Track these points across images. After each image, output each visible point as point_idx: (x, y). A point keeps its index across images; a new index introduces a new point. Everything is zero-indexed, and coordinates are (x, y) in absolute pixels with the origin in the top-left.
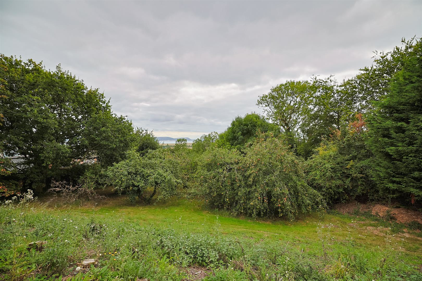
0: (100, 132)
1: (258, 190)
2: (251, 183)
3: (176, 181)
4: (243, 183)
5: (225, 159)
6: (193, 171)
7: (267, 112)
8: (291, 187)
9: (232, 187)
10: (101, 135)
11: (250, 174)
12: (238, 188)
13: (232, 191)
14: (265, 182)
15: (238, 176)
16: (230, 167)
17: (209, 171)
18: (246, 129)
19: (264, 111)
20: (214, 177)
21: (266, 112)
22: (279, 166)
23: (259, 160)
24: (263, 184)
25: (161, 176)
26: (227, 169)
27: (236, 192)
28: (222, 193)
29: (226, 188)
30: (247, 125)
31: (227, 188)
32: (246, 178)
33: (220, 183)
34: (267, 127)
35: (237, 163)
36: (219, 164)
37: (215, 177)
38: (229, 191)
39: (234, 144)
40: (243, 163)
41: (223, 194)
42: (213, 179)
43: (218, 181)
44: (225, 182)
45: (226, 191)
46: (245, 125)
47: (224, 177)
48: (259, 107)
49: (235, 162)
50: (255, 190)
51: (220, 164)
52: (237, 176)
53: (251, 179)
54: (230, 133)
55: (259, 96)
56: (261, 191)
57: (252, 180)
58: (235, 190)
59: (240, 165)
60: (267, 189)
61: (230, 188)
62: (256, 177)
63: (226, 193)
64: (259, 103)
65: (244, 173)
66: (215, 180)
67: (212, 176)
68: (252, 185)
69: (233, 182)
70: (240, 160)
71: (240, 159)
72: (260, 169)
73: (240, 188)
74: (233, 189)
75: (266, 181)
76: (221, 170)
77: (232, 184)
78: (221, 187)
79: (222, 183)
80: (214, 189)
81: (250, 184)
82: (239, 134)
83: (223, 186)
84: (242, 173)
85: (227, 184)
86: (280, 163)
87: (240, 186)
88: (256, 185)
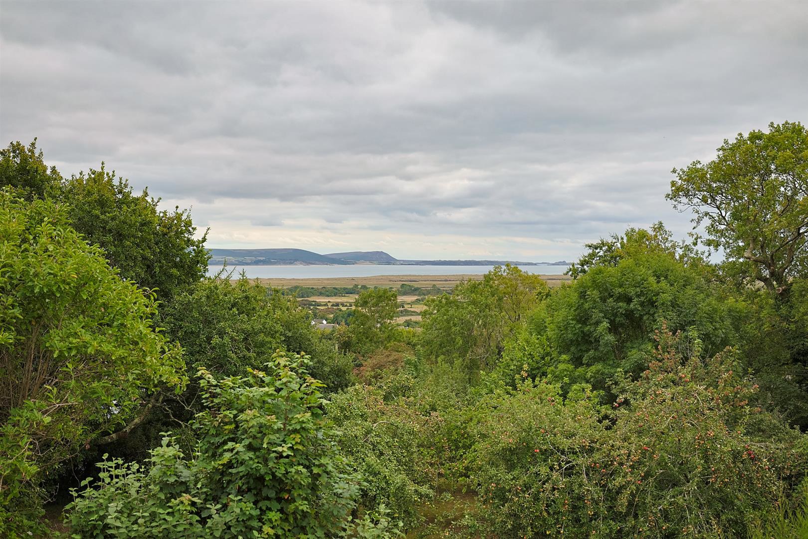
0: (200, 345)
1: (641, 530)
2: (624, 510)
3: (416, 491)
4: (603, 509)
5: (555, 435)
6: (454, 452)
7: (710, 222)
8: (730, 524)
9: (575, 516)
10: (203, 352)
11: (622, 487)
12: (591, 521)
13: (575, 527)
14: (659, 508)
15: (590, 489)
16: (571, 462)
17: (511, 467)
18: (624, 312)
19: (696, 216)
20: (525, 487)
21: (707, 222)
22: (697, 467)
23: (645, 450)
24: (656, 513)
25: (375, 474)
26: (561, 467)
27: (584, 529)
28: (548, 533)
29: (557, 519)
30: (629, 300)
31: (560, 520)
32: (612, 496)
33: (543, 504)
34: (693, 311)
35: (591, 451)
36: (538, 451)
37: (527, 487)
38: (565, 527)
39: (584, 361)
40: (605, 452)
41: (550, 534)
42: (524, 492)
43: (536, 498)
44: (554, 502)
45: (559, 528)
46: (619, 299)
47: (554, 489)
48: (680, 206)
49: (583, 446)
50: (634, 527)
51: (541, 450)
52: (588, 490)
53: (625, 501)
54: (571, 322)
55: (674, 171)
56: (648, 533)
57: (627, 503)
58: (582, 525)
59: (597, 456)
60: (664, 528)
61: (569, 520)
62: (637, 493)
63: (559, 532)
64: (677, 192)
65: (607, 481)
66: (529, 494)
67: (520, 486)
68: (627, 514)
69: (578, 504)
70: (598, 440)
71: (598, 437)
72: (648, 475)
73: (595, 520)
74: (577, 520)
75: (664, 504)
76: (544, 470)
77: (575, 508)
78: (545, 514)
79: (548, 506)
80: (527, 520)
81: (622, 513)
82: (600, 328)
83: (549, 513)
84: (602, 480)
85: (563, 510)
86: (703, 457)
87: (595, 516)
88: (636, 516)
